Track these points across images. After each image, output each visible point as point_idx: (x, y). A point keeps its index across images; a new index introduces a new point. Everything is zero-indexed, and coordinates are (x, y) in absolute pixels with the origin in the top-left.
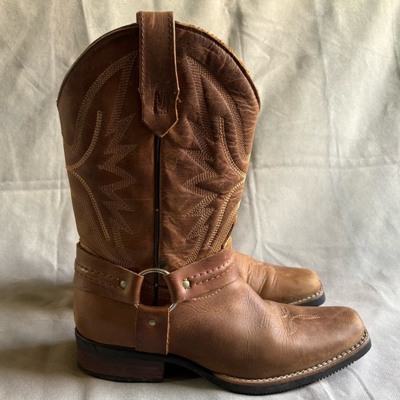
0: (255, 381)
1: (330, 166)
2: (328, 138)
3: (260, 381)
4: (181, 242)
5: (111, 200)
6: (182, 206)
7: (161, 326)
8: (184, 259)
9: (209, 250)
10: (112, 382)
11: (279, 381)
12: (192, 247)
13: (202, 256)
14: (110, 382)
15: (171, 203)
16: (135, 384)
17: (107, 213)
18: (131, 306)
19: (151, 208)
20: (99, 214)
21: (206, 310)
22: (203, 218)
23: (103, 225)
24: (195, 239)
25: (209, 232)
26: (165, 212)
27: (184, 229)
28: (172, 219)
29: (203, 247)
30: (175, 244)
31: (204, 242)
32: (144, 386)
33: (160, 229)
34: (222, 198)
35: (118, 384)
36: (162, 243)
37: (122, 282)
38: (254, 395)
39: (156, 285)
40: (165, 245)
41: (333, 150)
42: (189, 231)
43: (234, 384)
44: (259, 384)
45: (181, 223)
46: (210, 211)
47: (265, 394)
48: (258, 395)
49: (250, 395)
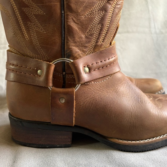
0: (138, 142)
1: (151, 33)
2: (149, 19)
3: (142, 142)
4: (81, 38)
5: (28, 7)
6: (82, 8)
7: (69, 103)
8: (83, 51)
9: (101, 45)
10: (35, 149)
11: (155, 141)
12: (89, 42)
13: (97, 50)
14: (34, 148)
15: (73, 6)
16: (51, 149)
17: (26, 18)
18: (46, 88)
19: (58, 11)
20: (20, 19)
21: (100, 91)
22: (97, 19)
23: (24, 28)
24: (91, 35)
25: (101, 30)
26: (69, 13)
27: (84, 27)
28: (74, 19)
29: (97, 42)
30: (77, 39)
31: (98, 39)
32: (59, 151)
33: (66, 27)
34: (110, 4)
35: (39, 149)
36: (67, 37)
37: (39, 71)
38: (137, 152)
39: (64, 73)
40: (70, 39)
41: (152, 25)
42: (87, 29)
43: (123, 145)
44: (141, 144)
45: (81, 22)
46: (102, 13)
47: (145, 151)
48: (140, 152)
49: (135, 152)
